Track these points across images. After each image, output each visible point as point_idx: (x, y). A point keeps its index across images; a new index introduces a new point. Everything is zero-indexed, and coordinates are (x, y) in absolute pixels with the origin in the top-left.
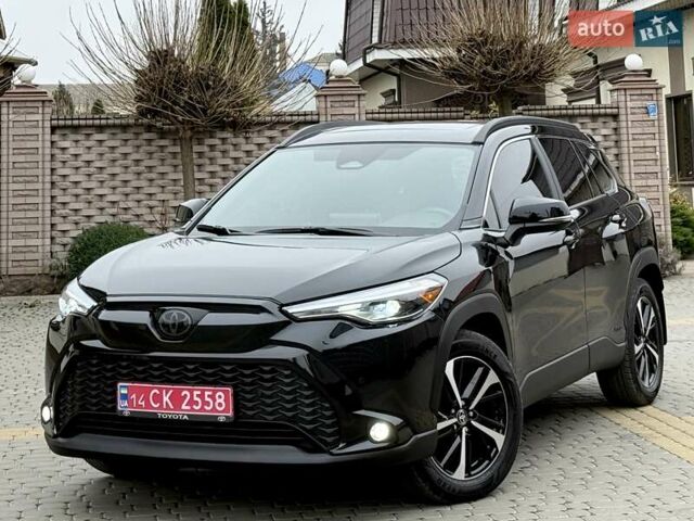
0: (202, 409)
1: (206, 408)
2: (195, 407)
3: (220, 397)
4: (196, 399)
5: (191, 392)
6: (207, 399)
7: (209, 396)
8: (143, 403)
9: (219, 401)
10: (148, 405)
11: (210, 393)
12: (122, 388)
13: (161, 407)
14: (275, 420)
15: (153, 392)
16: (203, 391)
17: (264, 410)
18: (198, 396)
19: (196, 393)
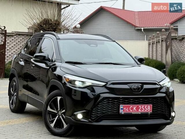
0: (144, 111)
1: (145, 110)
2: (142, 110)
3: (149, 107)
4: (143, 108)
5: (141, 106)
6: (146, 108)
7: (146, 107)
8: (128, 110)
9: (148, 108)
10: (129, 111)
11: (146, 106)
12: (121, 106)
13: (133, 111)
14: (160, 112)
15: (131, 107)
16: (144, 106)
17: (158, 110)
18: (143, 107)
19: (143, 106)
